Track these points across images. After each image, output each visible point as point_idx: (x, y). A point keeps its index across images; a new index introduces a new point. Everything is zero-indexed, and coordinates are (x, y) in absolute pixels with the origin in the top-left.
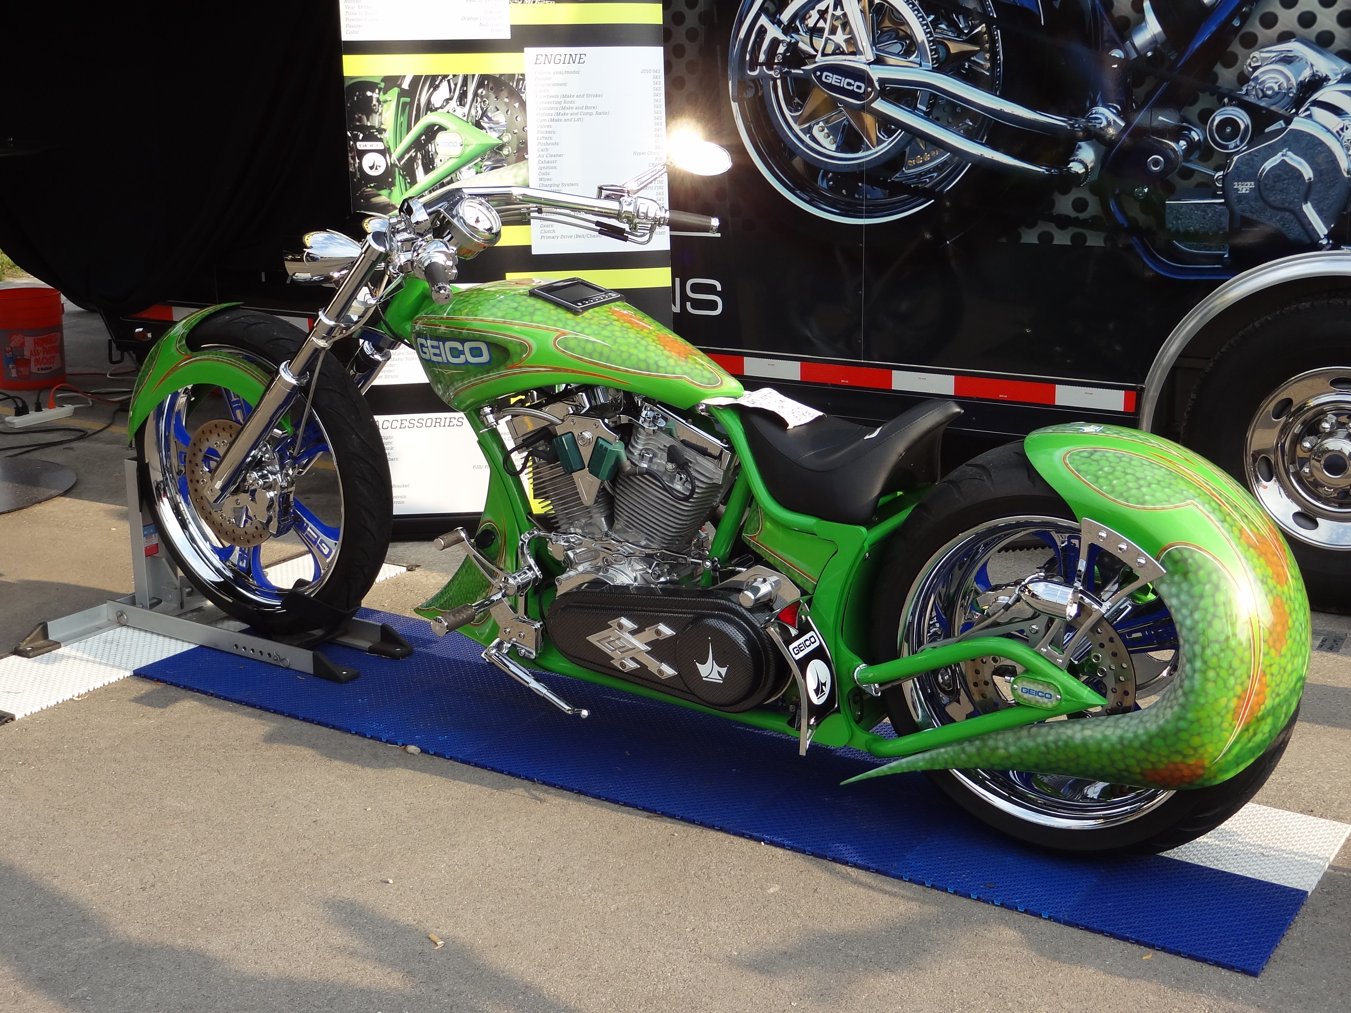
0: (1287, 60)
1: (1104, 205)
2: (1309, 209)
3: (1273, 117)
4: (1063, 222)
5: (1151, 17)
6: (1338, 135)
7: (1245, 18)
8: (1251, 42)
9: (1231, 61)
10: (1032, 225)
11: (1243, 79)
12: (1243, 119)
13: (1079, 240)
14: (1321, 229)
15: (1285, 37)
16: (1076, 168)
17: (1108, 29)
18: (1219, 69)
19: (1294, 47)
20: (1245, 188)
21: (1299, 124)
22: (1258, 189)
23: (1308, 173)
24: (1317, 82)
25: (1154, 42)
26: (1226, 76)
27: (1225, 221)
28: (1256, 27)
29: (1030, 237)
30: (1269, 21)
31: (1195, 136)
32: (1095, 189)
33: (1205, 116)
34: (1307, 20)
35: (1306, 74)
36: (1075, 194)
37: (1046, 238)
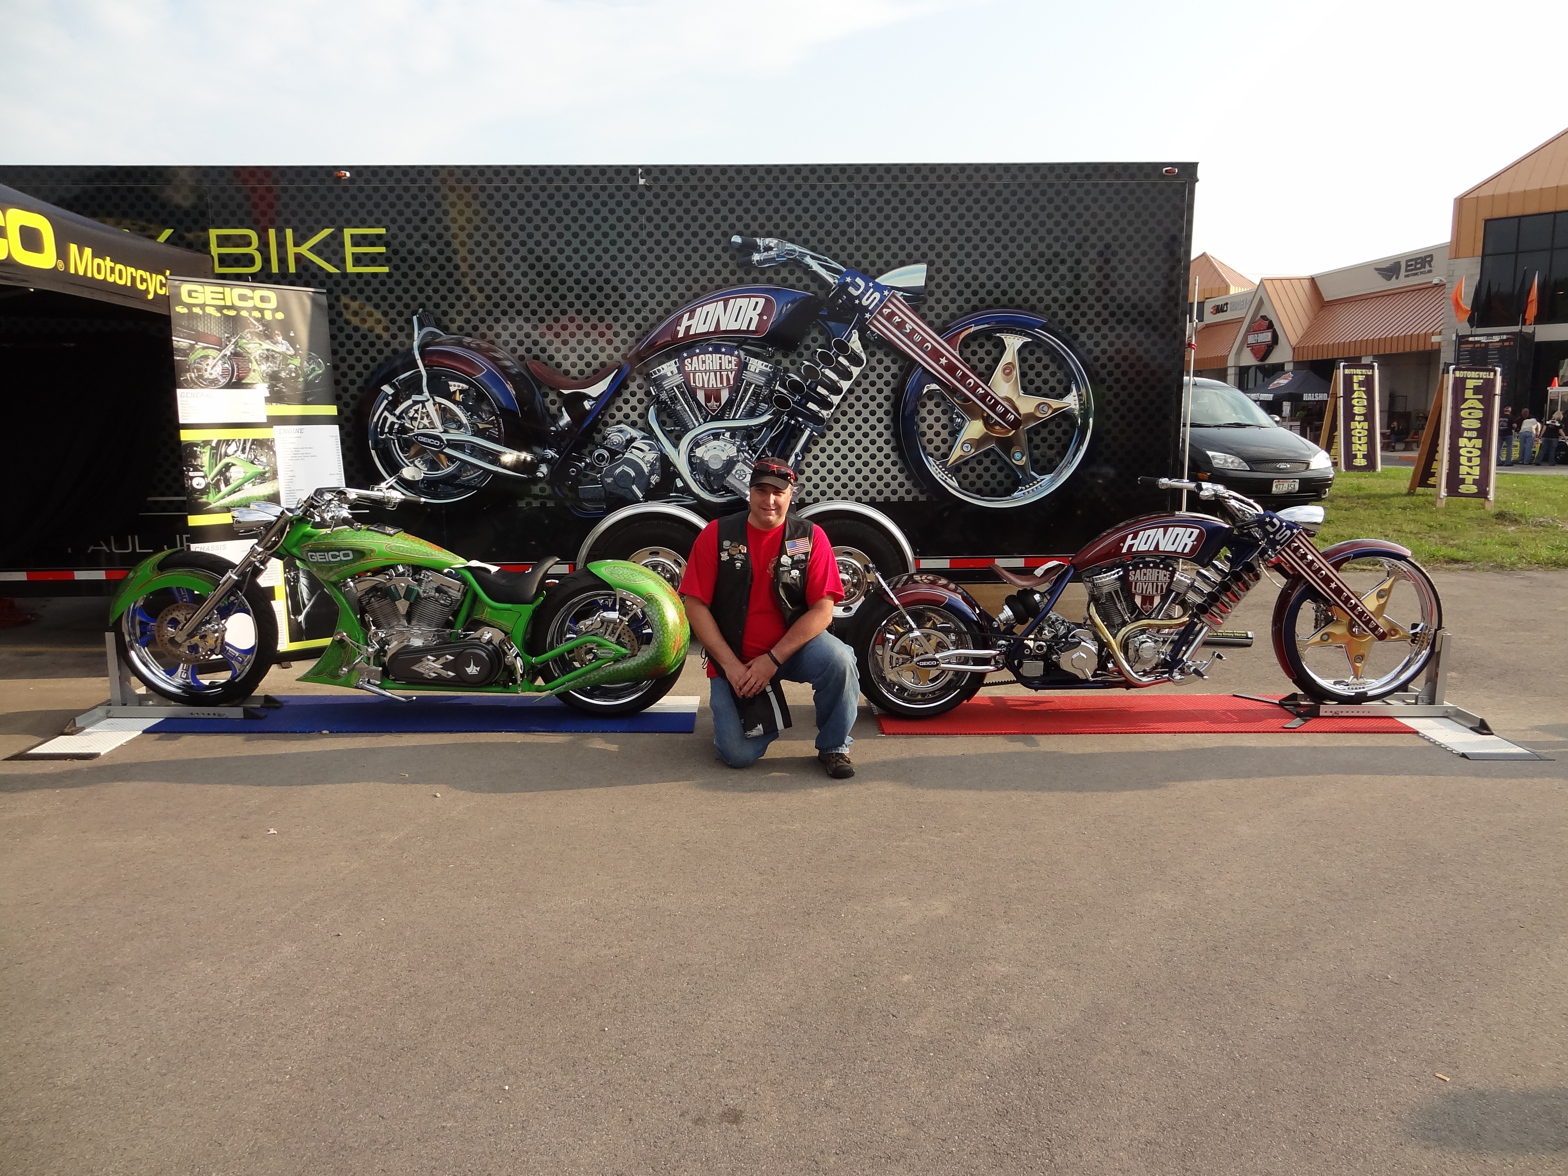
0: (621, 431)
1: (553, 489)
2: (634, 487)
3: (618, 453)
4: (536, 497)
5: (565, 414)
6: (643, 459)
7: (603, 415)
8: (606, 424)
9: (599, 432)
10: (522, 499)
11: (605, 438)
12: (606, 454)
13: (543, 504)
14: (640, 495)
15: (619, 423)
16: (540, 475)
17: (548, 419)
18: (595, 435)
19: (622, 426)
20: (609, 480)
21: (627, 455)
22: (614, 481)
23: (633, 474)
24: (633, 440)
25: (568, 423)
26: (598, 437)
27: (603, 493)
28: (607, 419)
29: (522, 504)
30: (613, 416)
31: (588, 461)
32: (548, 483)
33: (591, 453)
34: (627, 416)
35: (628, 436)
36: (540, 485)
37: (529, 504)
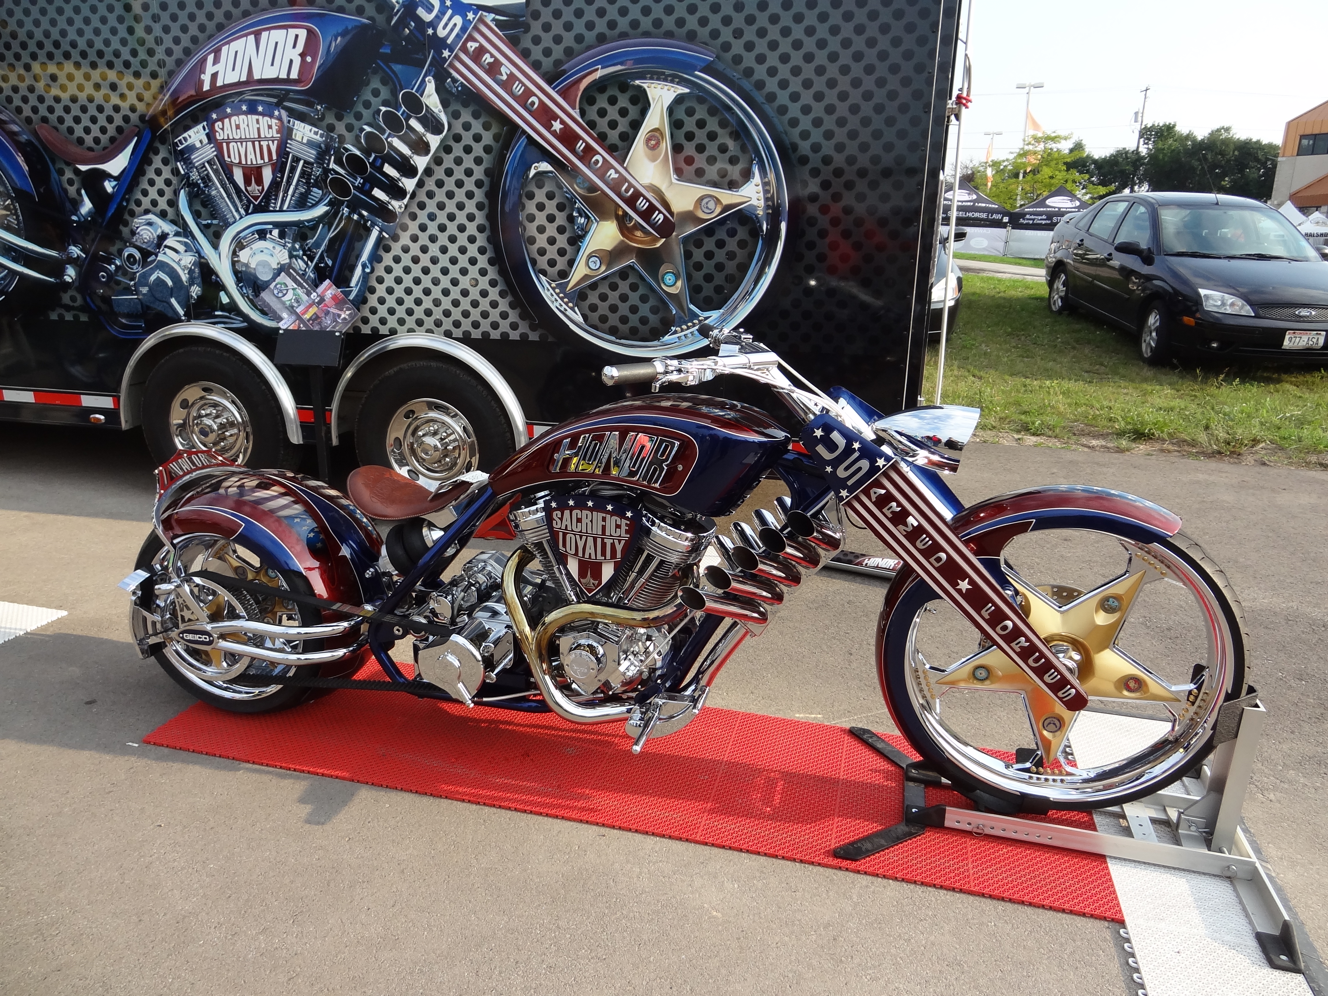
0: (150, 224)
1: (84, 299)
2: (173, 301)
3: (149, 254)
4: (68, 308)
5: (86, 199)
6: (178, 263)
7: (128, 201)
8: (133, 214)
9: (126, 224)
10: (53, 310)
11: (133, 233)
12: (138, 255)
13: (76, 317)
14: (181, 312)
15: (147, 212)
16: (68, 279)
17: (68, 205)
18: (121, 227)
19: (151, 217)
20: (145, 290)
21: (161, 257)
22: (150, 290)
23: (170, 283)
24: (163, 237)
25: (89, 213)
26: (125, 231)
27: (139, 307)
28: (133, 206)
29: (54, 316)
30: (138, 203)
31: (118, 263)
32: (79, 290)
33: (120, 252)
34: (154, 203)
35: (159, 232)
36: (71, 293)
37: (61, 316)
